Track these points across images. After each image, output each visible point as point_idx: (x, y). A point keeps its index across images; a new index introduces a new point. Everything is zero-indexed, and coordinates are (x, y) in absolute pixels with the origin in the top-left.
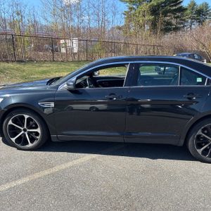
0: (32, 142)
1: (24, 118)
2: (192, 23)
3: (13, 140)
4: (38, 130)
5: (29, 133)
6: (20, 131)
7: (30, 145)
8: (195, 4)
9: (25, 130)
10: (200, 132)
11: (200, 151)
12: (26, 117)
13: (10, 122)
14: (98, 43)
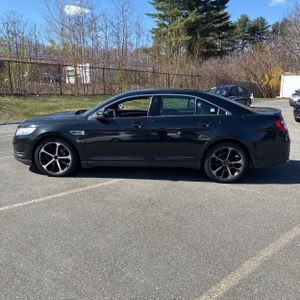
0: (63, 168)
1: (55, 146)
2: (243, 45)
3: (45, 167)
4: (69, 157)
5: (60, 161)
6: (51, 158)
7: (61, 171)
8: (247, 20)
9: (56, 158)
10: (213, 156)
11: (214, 172)
12: (58, 144)
13: (43, 150)
14: (118, 72)
